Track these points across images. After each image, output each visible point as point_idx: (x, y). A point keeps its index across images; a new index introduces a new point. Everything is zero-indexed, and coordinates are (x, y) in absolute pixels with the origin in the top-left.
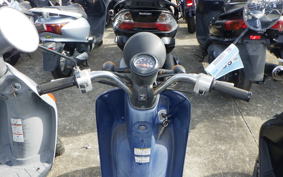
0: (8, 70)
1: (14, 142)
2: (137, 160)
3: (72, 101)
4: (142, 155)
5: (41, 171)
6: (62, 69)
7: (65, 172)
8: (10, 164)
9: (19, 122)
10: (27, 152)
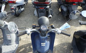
0: (5, 23)
1: (8, 40)
2: (42, 45)
3: (21, 23)
4: (43, 44)
5: (16, 46)
6: (17, 13)
7: (22, 45)
8: (7, 45)
9: (9, 35)
10: (12, 42)
